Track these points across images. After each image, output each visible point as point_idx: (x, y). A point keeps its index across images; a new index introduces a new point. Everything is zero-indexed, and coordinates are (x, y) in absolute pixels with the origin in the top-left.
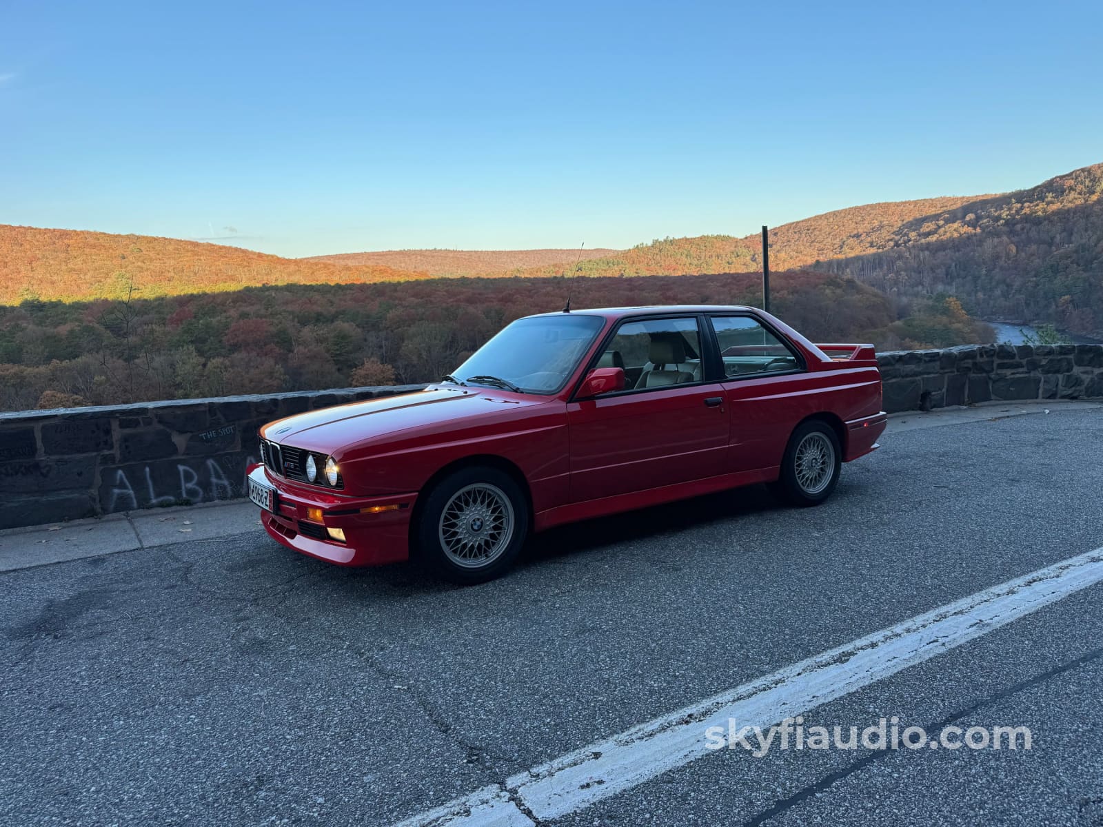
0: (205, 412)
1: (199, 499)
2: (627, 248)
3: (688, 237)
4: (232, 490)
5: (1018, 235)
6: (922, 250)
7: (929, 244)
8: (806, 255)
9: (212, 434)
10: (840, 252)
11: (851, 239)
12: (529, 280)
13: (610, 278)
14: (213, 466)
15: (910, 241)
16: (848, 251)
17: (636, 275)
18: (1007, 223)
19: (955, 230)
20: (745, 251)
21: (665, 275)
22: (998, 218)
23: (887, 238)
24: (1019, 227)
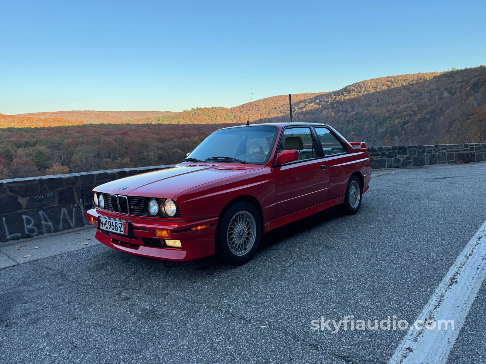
0: (37, 184)
1: (35, 234)
2: (180, 112)
3: (207, 107)
4: (54, 227)
5: (335, 108)
6: (300, 114)
7: (302, 112)
8: (256, 116)
9: (42, 197)
10: (269, 115)
11: (273, 110)
12: (135, 125)
13: (173, 124)
14: (42, 214)
15: (295, 110)
16: (272, 115)
17: (185, 124)
18: (331, 104)
19: (312, 106)
20: (231, 114)
21: (198, 123)
22: (327, 102)
23: (287, 109)
24: (335, 105)
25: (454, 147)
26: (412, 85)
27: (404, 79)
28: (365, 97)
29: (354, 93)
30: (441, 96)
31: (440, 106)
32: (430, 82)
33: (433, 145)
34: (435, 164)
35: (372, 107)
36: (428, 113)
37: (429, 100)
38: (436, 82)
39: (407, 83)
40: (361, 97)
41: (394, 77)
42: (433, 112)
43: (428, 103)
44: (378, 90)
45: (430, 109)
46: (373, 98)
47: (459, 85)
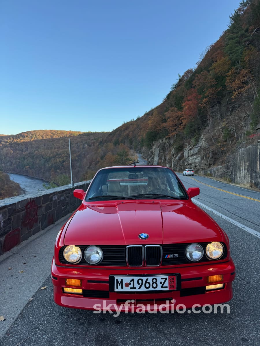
5: (13, 148)
18: (9, 144)
22: (7, 142)
24: (13, 145)
26: (66, 137)
27: (61, 133)
28: (36, 142)
29: (27, 138)
30: (84, 146)
31: (84, 152)
32: (77, 137)
35: (41, 149)
36: (77, 156)
37: (77, 148)
38: (81, 137)
39: (63, 136)
40: (32, 142)
41: (55, 131)
42: (80, 156)
43: (77, 150)
44: (44, 138)
45: (78, 154)
46: (41, 143)
47: (93, 141)
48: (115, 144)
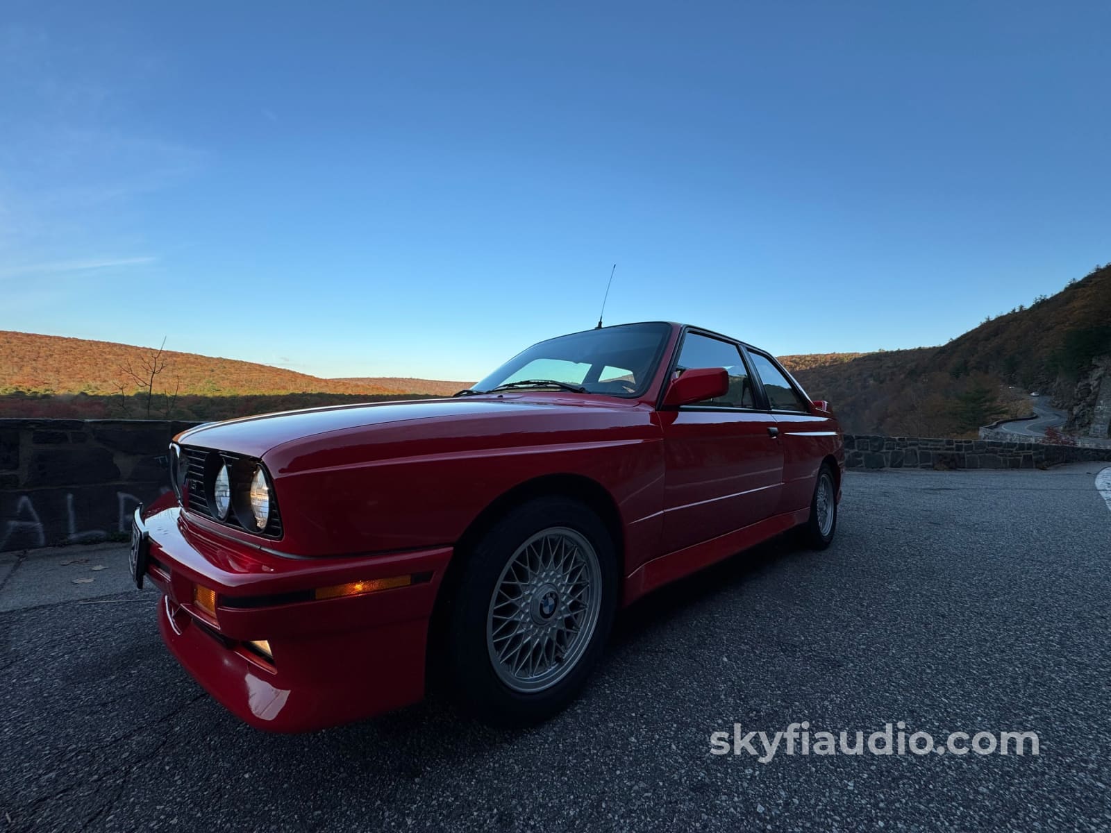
25: (930, 443)
26: (823, 367)
27: (813, 359)
30: (865, 383)
31: (864, 397)
32: (849, 365)
33: (897, 438)
34: (900, 467)
37: (848, 388)
38: (857, 365)
41: (800, 357)
42: (853, 404)
47: (889, 371)
48: (956, 374)
